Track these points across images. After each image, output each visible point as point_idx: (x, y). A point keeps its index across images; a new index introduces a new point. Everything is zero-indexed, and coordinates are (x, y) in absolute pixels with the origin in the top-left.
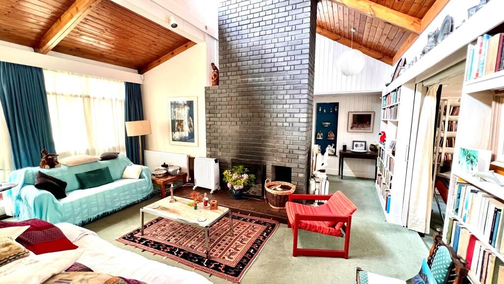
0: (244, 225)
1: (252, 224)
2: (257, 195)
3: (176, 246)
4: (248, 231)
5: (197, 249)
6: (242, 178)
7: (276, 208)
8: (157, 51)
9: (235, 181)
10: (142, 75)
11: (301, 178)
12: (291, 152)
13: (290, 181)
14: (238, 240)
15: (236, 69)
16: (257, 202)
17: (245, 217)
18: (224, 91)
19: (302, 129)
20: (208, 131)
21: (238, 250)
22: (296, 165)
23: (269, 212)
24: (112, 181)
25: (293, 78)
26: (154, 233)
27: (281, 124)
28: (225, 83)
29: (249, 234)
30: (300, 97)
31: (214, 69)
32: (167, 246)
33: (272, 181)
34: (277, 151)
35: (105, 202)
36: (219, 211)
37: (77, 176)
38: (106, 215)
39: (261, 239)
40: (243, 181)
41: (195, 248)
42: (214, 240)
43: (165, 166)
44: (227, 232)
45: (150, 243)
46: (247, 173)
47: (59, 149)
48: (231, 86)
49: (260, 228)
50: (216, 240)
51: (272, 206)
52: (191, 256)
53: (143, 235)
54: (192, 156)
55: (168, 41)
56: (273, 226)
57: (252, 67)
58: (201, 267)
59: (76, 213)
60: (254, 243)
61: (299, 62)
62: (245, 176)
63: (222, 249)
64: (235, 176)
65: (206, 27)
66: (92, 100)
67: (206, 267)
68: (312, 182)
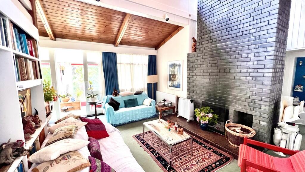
0: (203, 151)
1: (210, 152)
2: (220, 130)
3: (156, 150)
4: (205, 156)
5: (166, 156)
6: (207, 116)
7: (234, 145)
8: (163, 36)
9: (201, 117)
10: (157, 51)
11: (264, 126)
12: (253, 102)
13: (251, 126)
14: (195, 160)
15: (209, 38)
16: (218, 136)
17: (206, 144)
18: (200, 55)
19: (265, 83)
20: (189, 81)
21: (193, 168)
22: (258, 114)
23: (226, 147)
24: (138, 105)
25: (258, 39)
26: (149, 138)
27: (244, 78)
28: (200, 50)
29: (205, 158)
30: (266, 54)
31: (194, 42)
32: (152, 148)
33: (232, 123)
34: (239, 100)
35: (133, 115)
36: (183, 136)
37: (124, 101)
38: (132, 122)
39: (213, 166)
40: (207, 118)
41: (166, 155)
42: (179, 154)
43: (164, 100)
44: (189, 152)
45: (145, 143)
46: (212, 113)
47: (121, 88)
48: (204, 52)
49: (215, 157)
50: (180, 155)
51: (230, 143)
52: (162, 159)
53: (143, 137)
54: (179, 96)
55: (168, 29)
56: (228, 160)
57: (220, 35)
58: (165, 169)
59: (121, 118)
60: (206, 168)
61: (266, 23)
62: (210, 115)
63: (182, 163)
64: (202, 114)
65: (190, 15)
66: (134, 65)
67: (167, 170)
68: (277, 131)
